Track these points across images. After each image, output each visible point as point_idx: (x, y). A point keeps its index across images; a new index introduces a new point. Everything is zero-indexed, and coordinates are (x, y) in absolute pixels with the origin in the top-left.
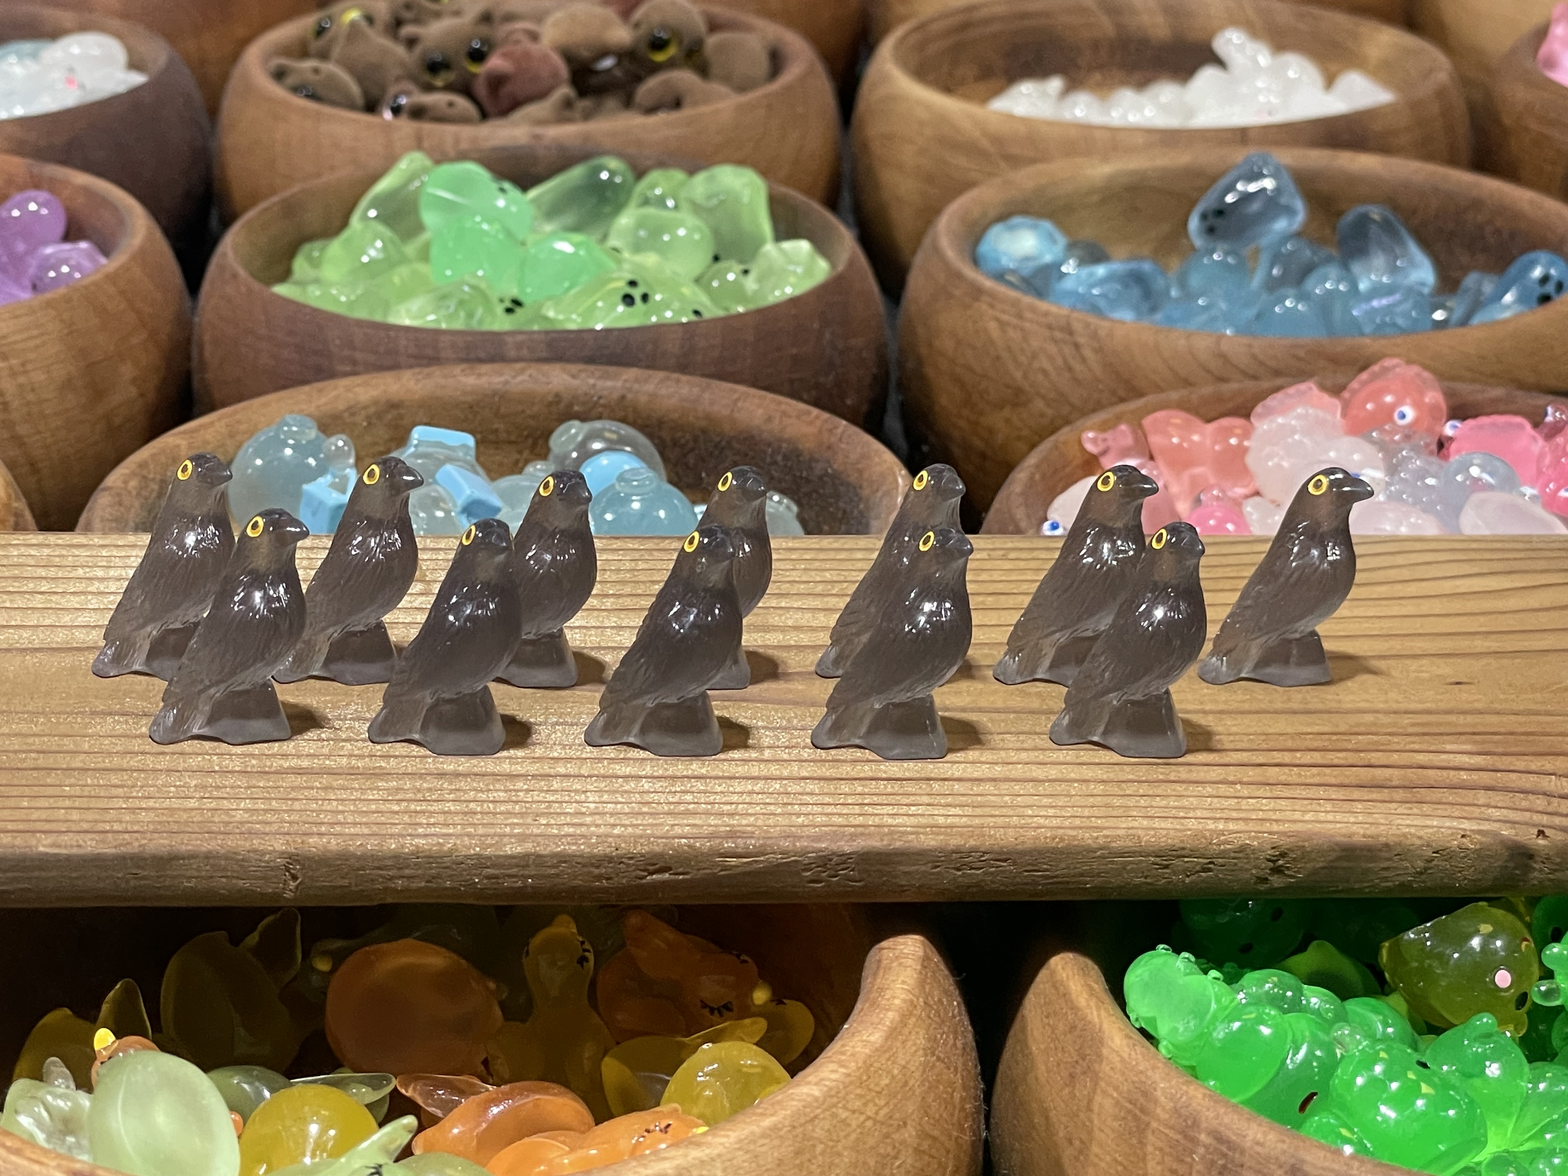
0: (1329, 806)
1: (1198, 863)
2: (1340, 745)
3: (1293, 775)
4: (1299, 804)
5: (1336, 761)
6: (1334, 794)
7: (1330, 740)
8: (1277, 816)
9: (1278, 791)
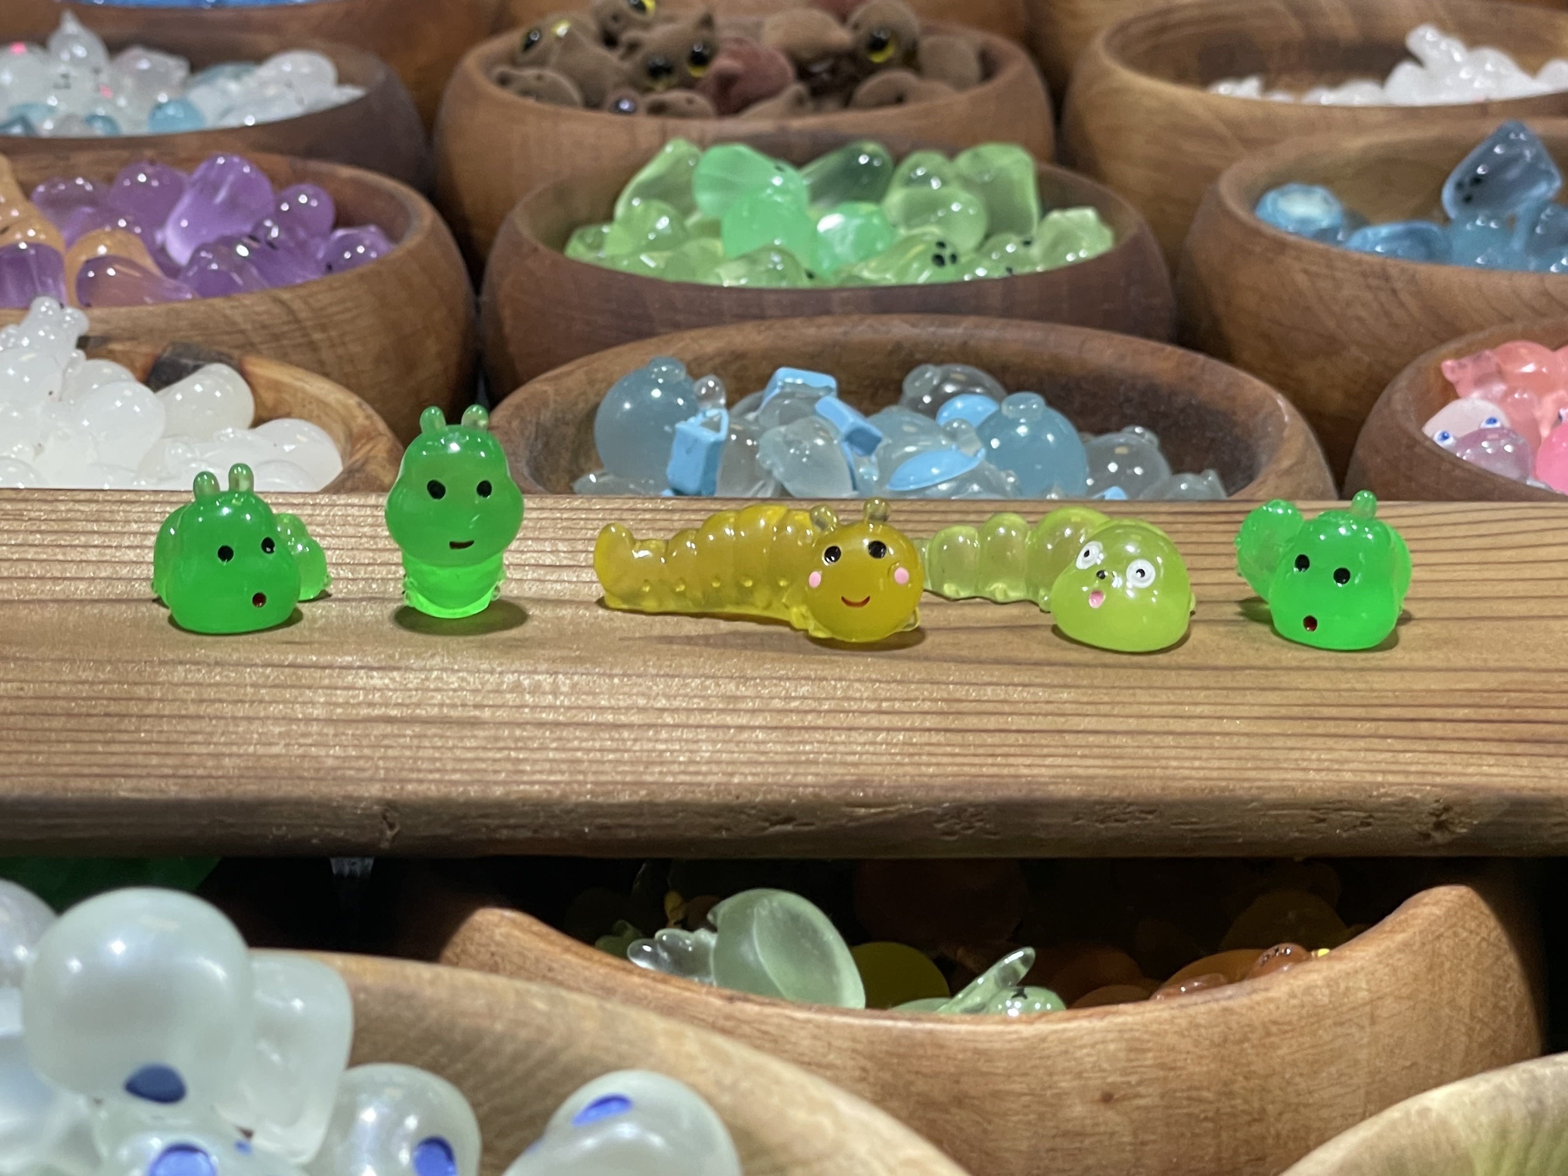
0: (1491, 760)
1: (1357, 818)
2: (1492, 702)
3: (1448, 730)
4: (1458, 758)
5: (1491, 717)
6: (1494, 748)
7: (1482, 697)
8: (1437, 769)
9: (1433, 745)
